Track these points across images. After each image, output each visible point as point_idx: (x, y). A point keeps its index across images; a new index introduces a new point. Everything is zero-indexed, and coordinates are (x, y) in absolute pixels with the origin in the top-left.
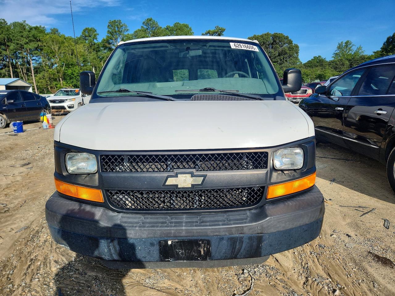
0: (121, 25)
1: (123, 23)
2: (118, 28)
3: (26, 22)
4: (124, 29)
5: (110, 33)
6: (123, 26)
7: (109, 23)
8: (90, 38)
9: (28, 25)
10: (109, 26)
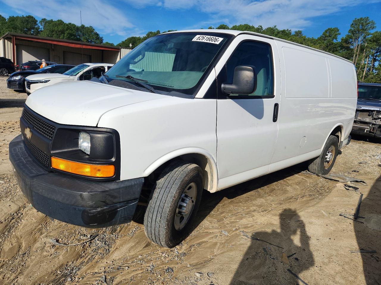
0: (368, 22)
1: (370, 20)
2: (362, 25)
3: (276, 27)
4: (370, 26)
5: (352, 32)
6: (369, 24)
7: (354, 21)
8: (329, 38)
9: (277, 29)
10: (353, 24)
